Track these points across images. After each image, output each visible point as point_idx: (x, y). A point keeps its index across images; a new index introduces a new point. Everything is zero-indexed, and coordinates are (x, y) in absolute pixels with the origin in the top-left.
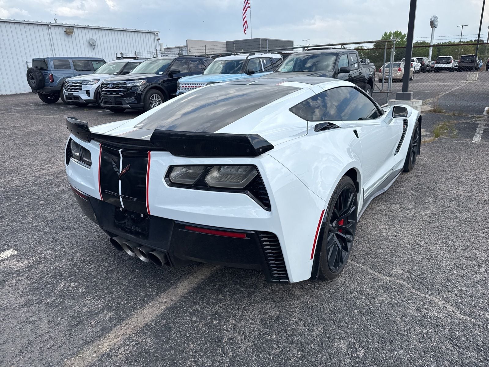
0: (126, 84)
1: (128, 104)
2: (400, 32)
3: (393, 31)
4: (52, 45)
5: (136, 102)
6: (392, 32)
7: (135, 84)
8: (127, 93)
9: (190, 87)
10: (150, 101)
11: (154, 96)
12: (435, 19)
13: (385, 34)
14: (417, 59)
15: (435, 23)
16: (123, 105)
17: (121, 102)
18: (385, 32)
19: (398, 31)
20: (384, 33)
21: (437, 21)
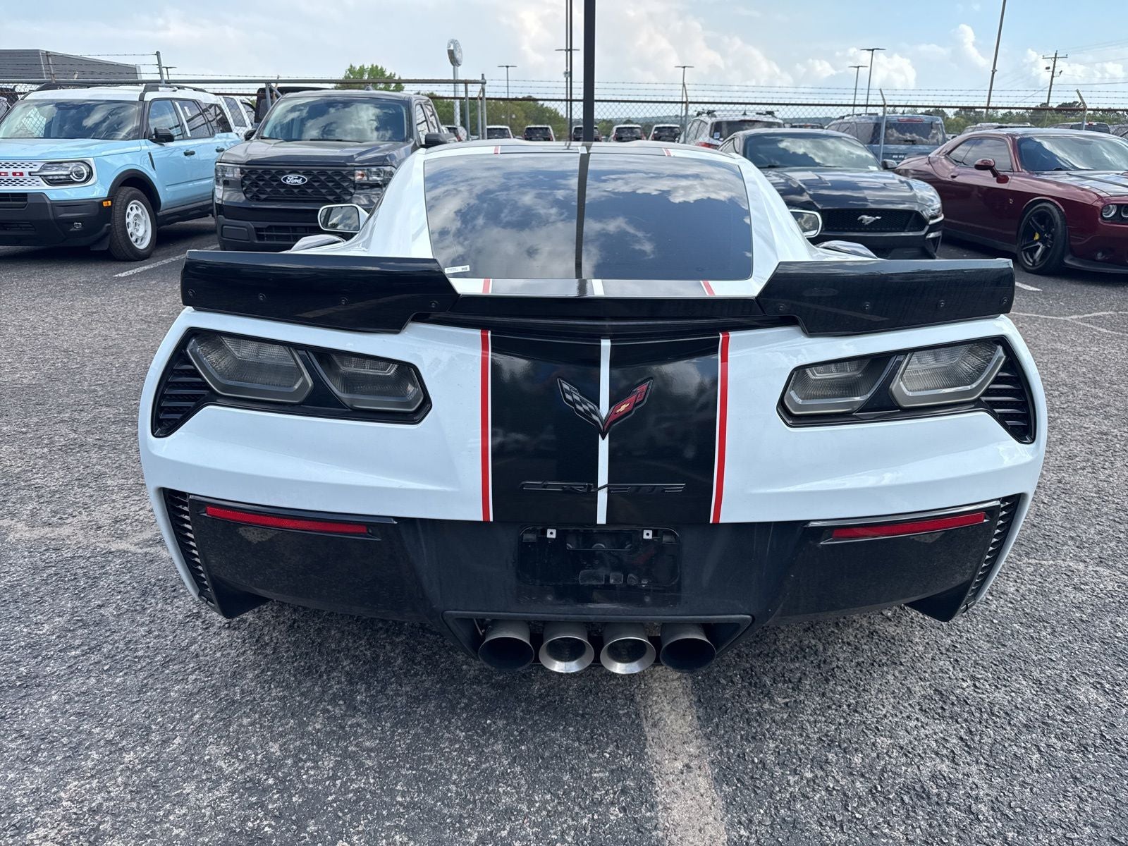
2: (382, 69)
3: (368, 66)
6: (366, 67)
12: (455, 47)
13: (351, 70)
14: (449, 128)
15: (458, 56)
18: (351, 66)
19: (377, 67)
20: (349, 67)
21: (460, 51)
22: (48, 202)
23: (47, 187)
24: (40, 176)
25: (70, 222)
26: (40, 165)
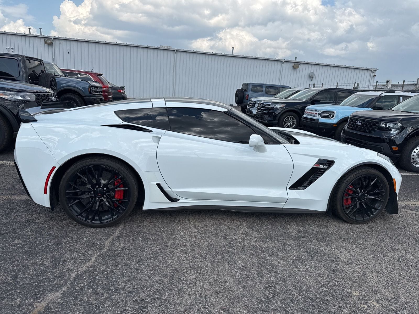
0: (269, 106)
1: (267, 120)
4: (280, 76)
5: (272, 120)
7: (277, 106)
8: (269, 112)
9: (317, 114)
10: (284, 120)
11: (290, 118)
16: (263, 120)
17: (263, 118)
22: (318, 122)
23: (321, 118)
24: (320, 115)
25: (323, 129)
26: (321, 112)
